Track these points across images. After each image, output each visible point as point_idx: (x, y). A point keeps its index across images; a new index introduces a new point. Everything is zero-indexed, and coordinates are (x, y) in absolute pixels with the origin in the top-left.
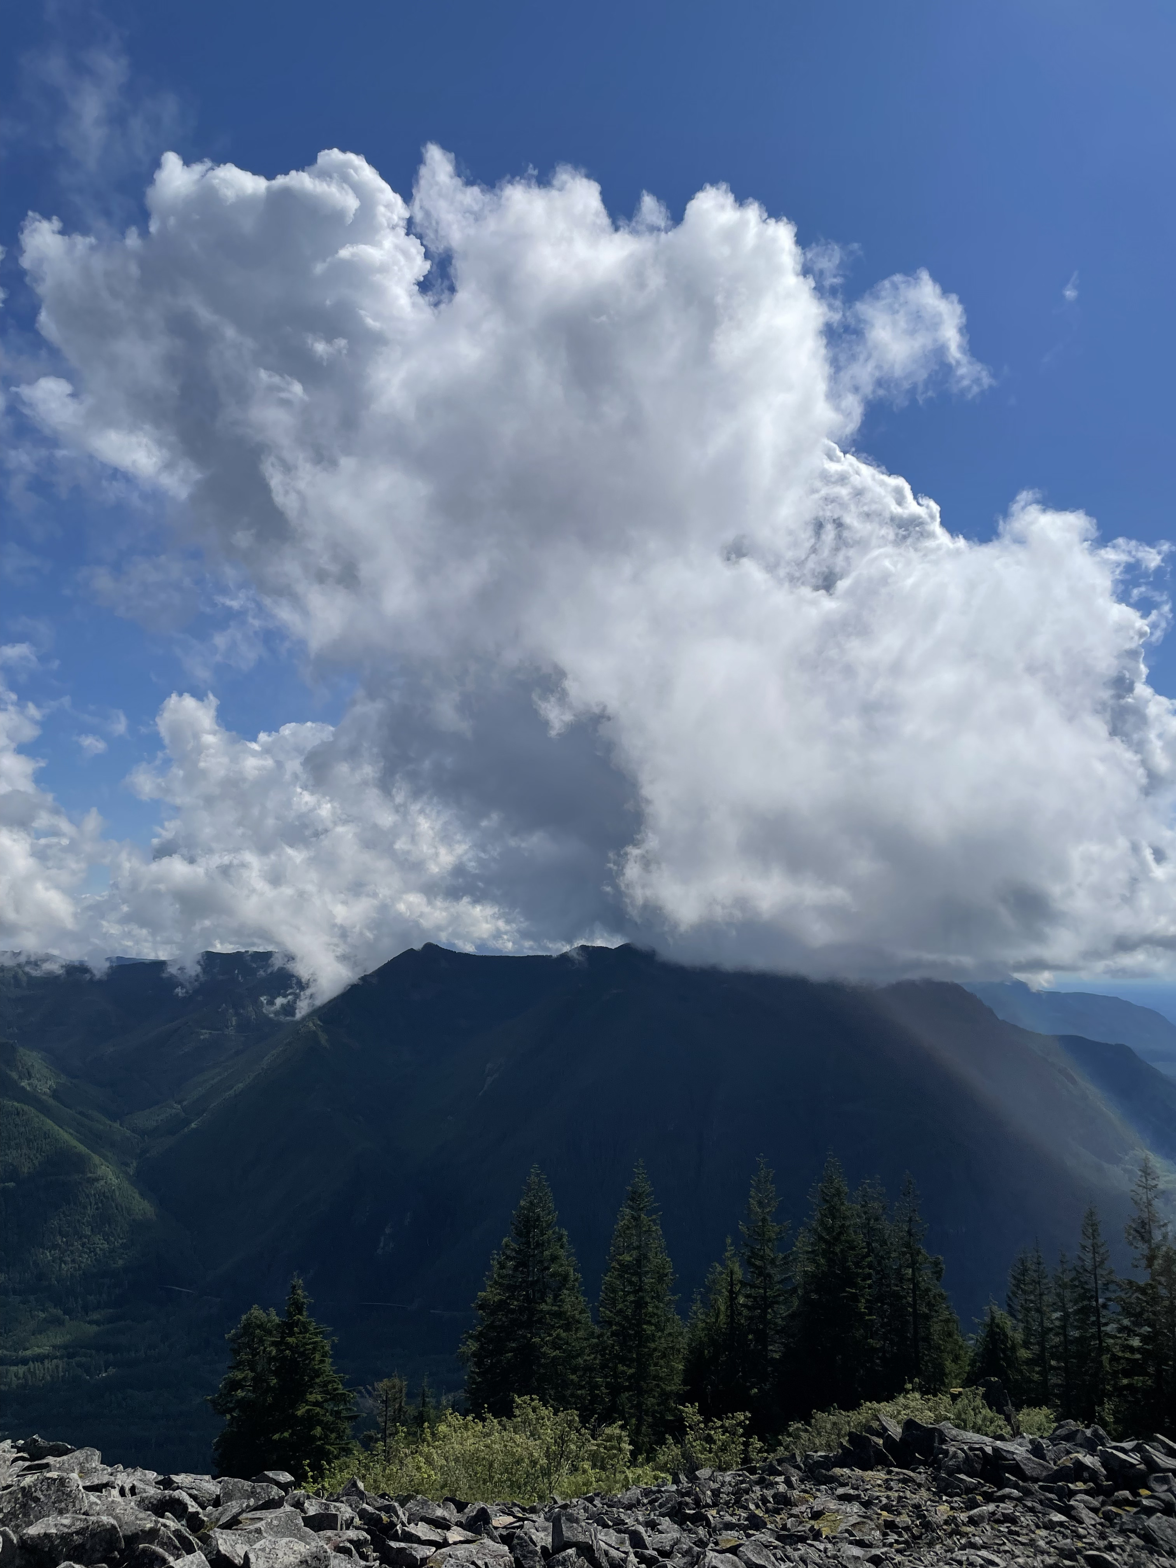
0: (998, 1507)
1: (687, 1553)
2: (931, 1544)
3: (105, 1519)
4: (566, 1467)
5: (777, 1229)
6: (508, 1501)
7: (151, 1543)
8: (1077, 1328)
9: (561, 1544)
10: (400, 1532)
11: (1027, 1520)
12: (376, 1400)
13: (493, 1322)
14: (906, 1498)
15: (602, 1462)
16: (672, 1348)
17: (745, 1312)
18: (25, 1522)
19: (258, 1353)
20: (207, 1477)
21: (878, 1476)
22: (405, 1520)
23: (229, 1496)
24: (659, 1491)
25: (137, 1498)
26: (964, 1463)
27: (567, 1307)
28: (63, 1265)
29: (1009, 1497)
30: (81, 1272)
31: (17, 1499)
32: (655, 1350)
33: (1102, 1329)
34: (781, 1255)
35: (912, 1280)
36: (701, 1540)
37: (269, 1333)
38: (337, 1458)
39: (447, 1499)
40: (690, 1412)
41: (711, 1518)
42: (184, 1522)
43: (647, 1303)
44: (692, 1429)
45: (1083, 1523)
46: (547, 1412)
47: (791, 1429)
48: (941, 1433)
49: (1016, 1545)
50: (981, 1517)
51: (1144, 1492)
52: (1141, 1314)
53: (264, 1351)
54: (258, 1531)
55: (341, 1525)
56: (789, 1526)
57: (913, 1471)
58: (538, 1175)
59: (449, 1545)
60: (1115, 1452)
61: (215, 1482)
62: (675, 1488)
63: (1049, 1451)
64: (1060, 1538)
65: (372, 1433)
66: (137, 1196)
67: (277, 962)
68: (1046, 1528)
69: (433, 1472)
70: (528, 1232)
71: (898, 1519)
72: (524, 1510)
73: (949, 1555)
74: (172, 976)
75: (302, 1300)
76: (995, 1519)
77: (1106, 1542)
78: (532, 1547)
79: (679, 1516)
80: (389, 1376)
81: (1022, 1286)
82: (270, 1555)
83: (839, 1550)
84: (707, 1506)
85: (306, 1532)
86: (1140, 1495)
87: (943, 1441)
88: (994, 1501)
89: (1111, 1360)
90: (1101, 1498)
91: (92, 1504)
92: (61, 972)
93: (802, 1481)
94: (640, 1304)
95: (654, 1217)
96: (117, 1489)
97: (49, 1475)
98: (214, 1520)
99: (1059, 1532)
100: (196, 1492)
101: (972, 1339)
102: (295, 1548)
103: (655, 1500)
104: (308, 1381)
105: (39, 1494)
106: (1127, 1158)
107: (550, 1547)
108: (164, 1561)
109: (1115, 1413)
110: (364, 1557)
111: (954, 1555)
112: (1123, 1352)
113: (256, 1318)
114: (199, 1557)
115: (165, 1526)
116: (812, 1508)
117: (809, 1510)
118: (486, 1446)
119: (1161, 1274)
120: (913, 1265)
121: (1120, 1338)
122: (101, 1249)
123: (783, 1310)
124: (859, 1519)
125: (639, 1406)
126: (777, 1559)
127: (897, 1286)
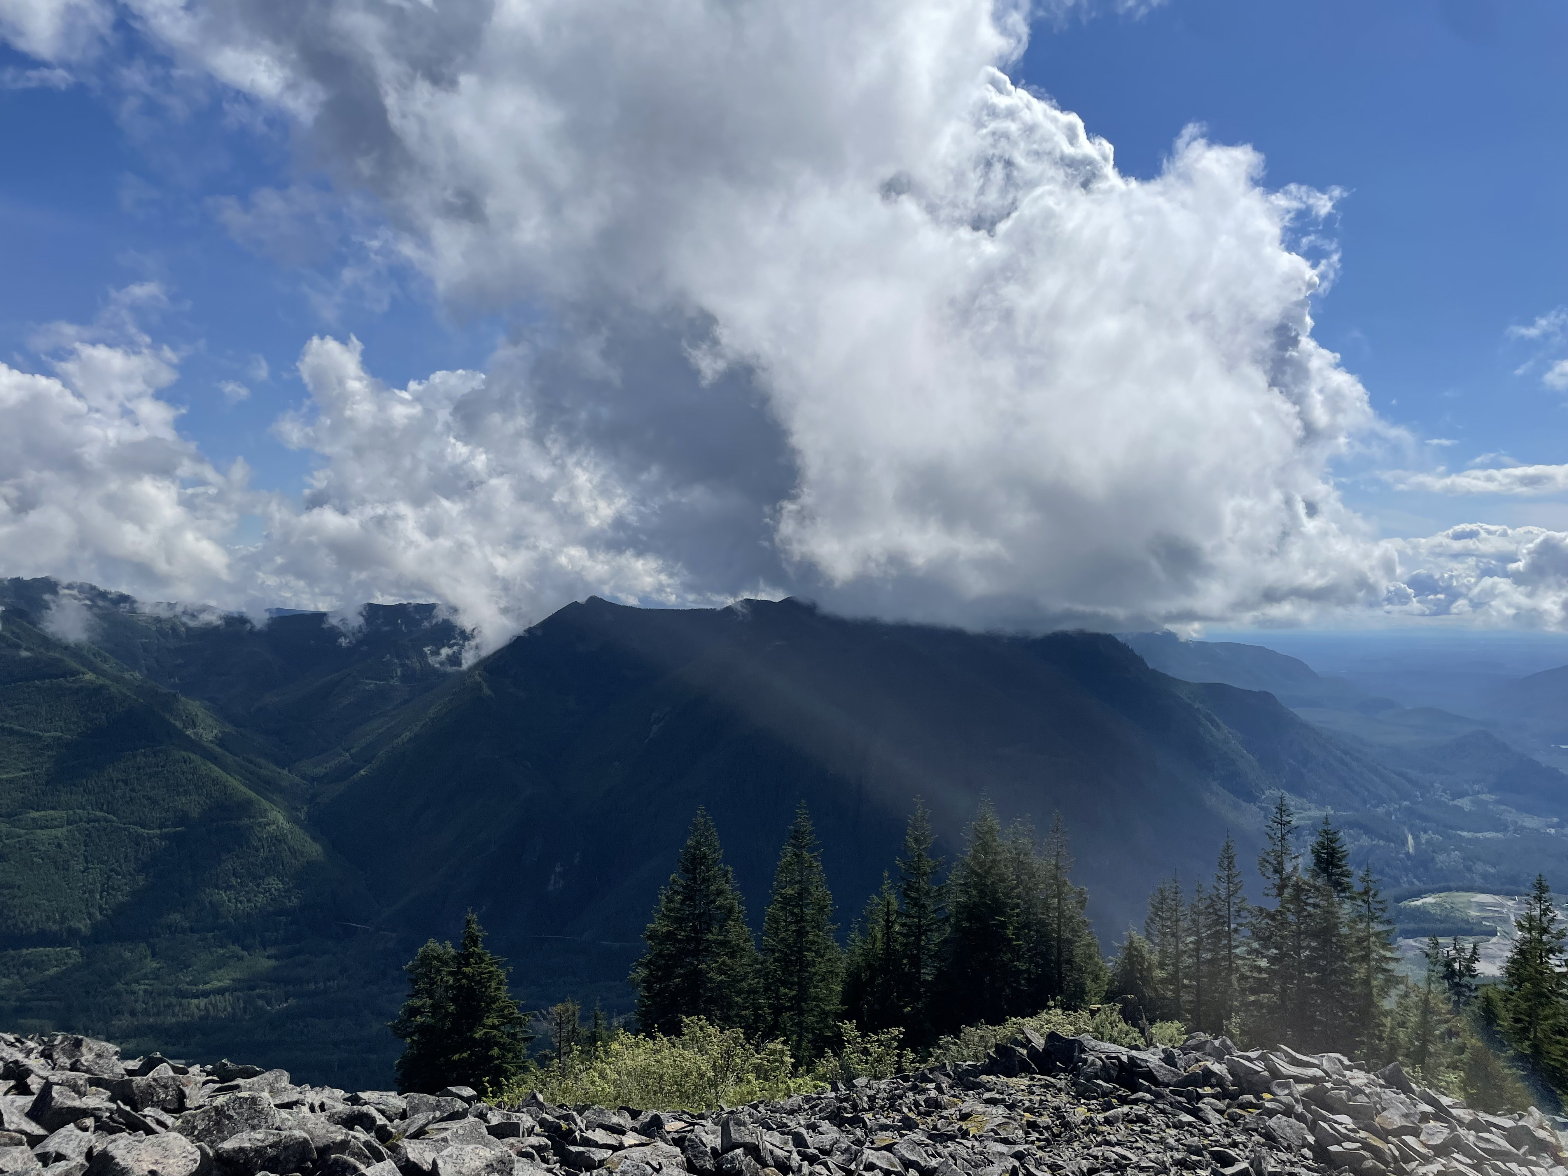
0: (1131, 1108)
1: (847, 1150)
2: (1069, 1142)
3: (298, 1133)
4: (732, 1078)
5: (932, 864)
6: (678, 1109)
7: (343, 1153)
8: (1209, 950)
9: (729, 1145)
10: (578, 1138)
11: (1158, 1120)
12: (550, 1023)
13: (661, 951)
14: (1047, 1101)
15: (765, 1074)
16: (831, 972)
17: (901, 939)
18: (219, 1138)
19: (436, 983)
20: (393, 1093)
21: (1023, 1082)
22: (583, 1128)
23: (415, 1109)
24: (819, 1098)
25: (327, 1113)
26: (1101, 1070)
27: (732, 937)
28: (239, 905)
29: (1143, 1100)
30: (257, 911)
31: (210, 1117)
32: (815, 974)
33: (1234, 951)
34: (935, 888)
35: (1058, 909)
36: (858, 1140)
37: (446, 964)
38: (514, 1075)
39: (621, 1108)
40: (849, 1028)
41: (867, 1121)
42: (373, 1134)
43: (808, 932)
44: (849, 1043)
45: (1209, 1123)
46: (713, 1030)
47: (941, 1042)
48: (1080, 1043)
49: (1147, 1142)
50: (1116, 1119)
51: (1266, 1096)
52: (1270, 937)
53: (442, 980)
54: (445, 1140)
55: (523, 1132)
56: (939, 1126)
57: (1054, 1077)
58: (704, 816)
59: (625, 1148)
60: (1241, 1060)
61: (401, 1097)
62: (833, 1094)
63: (1180, 1059)
64: (1188, 1136)
65: (547, 1052)
66: (309, 839)
67: (441, 614)
68: (1175, 1127)
69: (606, 1085)
70: (695, 869)
71: (1040, 1120)
72: (693, 1116)
73: (1086, 1151)
74: (333, 629)
75: (477, 934)
76: (1128, 1119)
77: (1230, 1140)
78: (702, 1148)
79: (838, 1119)
80: (563, 1001)
81: (1160, 913)
82: (458, 1160)
83: (985, 1148)
84: (864, 1110)
85: (489, 1140)
86: (1262, 1099)
87: (1083, 1051)
88: (1128, 1103)
89: (1239, 980)
90: (1227, 1101)
91: (283, 1120)
92: (219, 622)
93: (951, 1087)
94: (801, 933)
95: (815, 854)
96: (307, 1106)
97: (240, 1095)
98: (401, 1131)
99: (1187, 1130)
100: (383, 1107)
101: (1112, 961)
102: (481, 1154)
103: (818, 1105)
104: (486, 1007)
105: (232, 1112)
106: (1264, 797)
107: (719, 1148)
108: (356, 1169)
109: (1241, 1026)
110: (545, 1160)
111: (1090, 1151)
112: (1251, 971)
113: (433, 950)
114: (389, 1165)
115: (355, 1137)
116: (960, 1111)
117: (958, 1113)
118: (657, 1061)
119: (1290, 902)
120: (1059, 895)
121: (1249, 959)
122: (276, 890)
123: (936, 937)
124: (1004, 1120)
125: (800, 1024)
126: (928, 1156)
127: (1043, 913)
